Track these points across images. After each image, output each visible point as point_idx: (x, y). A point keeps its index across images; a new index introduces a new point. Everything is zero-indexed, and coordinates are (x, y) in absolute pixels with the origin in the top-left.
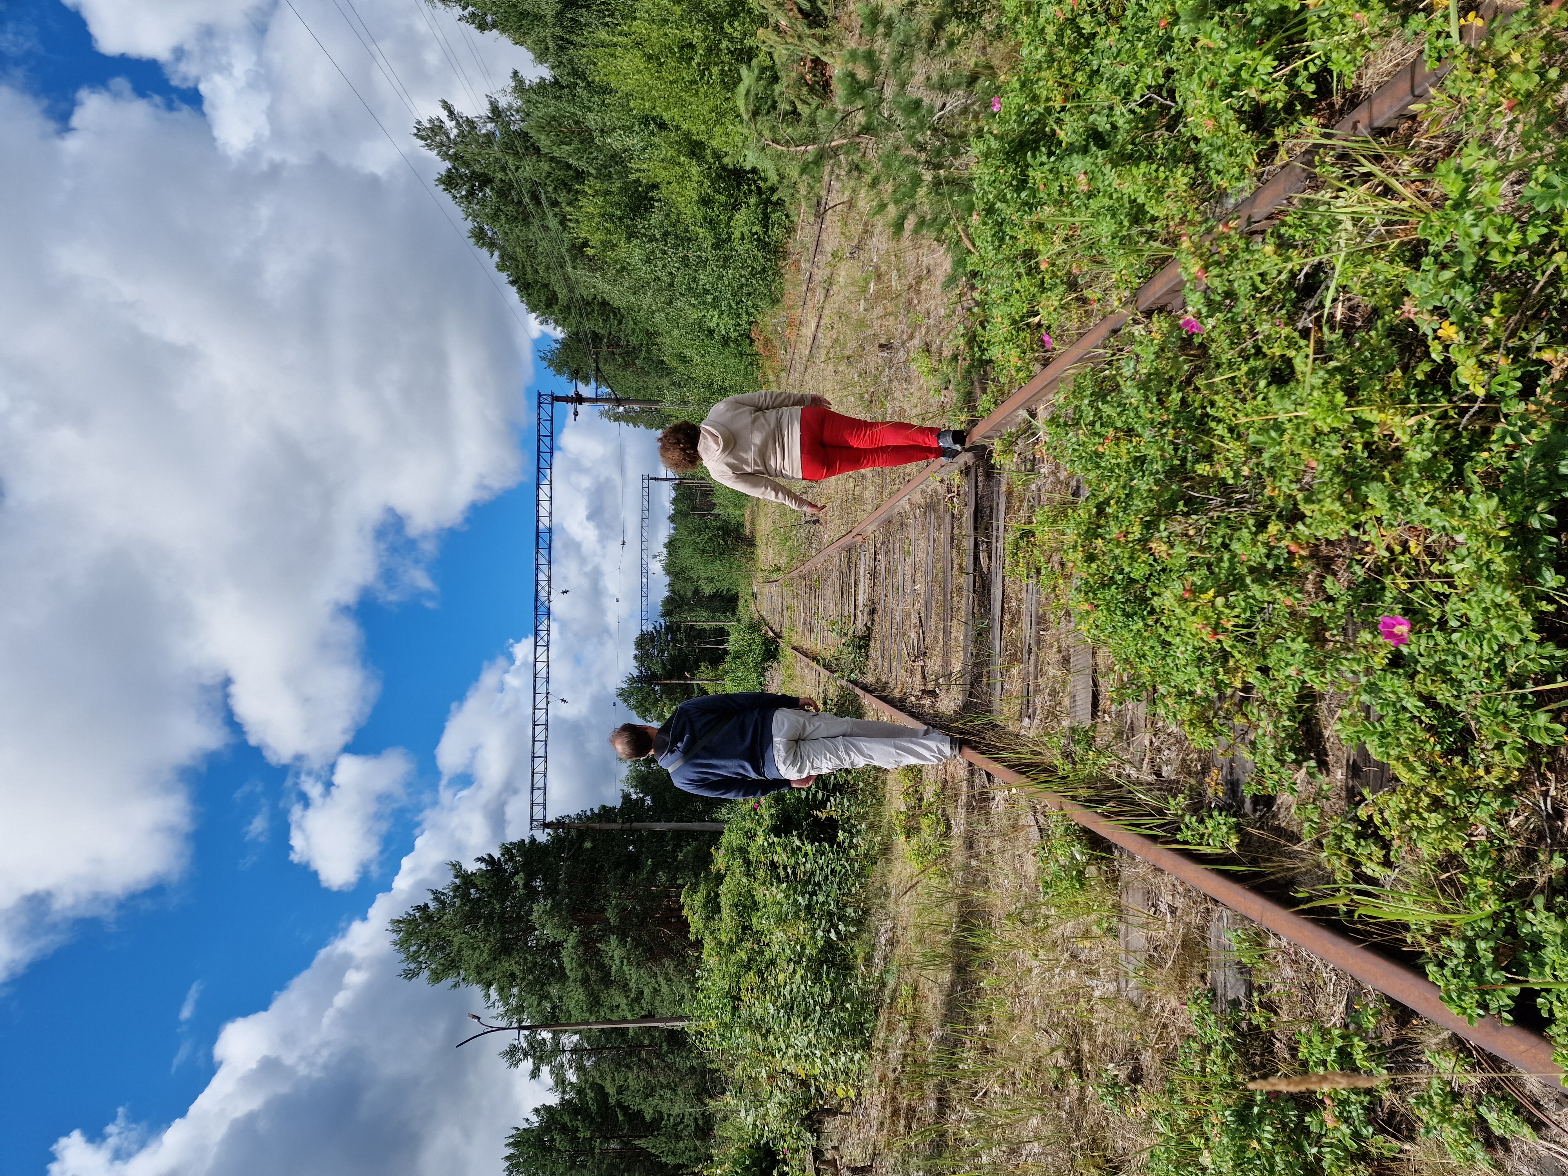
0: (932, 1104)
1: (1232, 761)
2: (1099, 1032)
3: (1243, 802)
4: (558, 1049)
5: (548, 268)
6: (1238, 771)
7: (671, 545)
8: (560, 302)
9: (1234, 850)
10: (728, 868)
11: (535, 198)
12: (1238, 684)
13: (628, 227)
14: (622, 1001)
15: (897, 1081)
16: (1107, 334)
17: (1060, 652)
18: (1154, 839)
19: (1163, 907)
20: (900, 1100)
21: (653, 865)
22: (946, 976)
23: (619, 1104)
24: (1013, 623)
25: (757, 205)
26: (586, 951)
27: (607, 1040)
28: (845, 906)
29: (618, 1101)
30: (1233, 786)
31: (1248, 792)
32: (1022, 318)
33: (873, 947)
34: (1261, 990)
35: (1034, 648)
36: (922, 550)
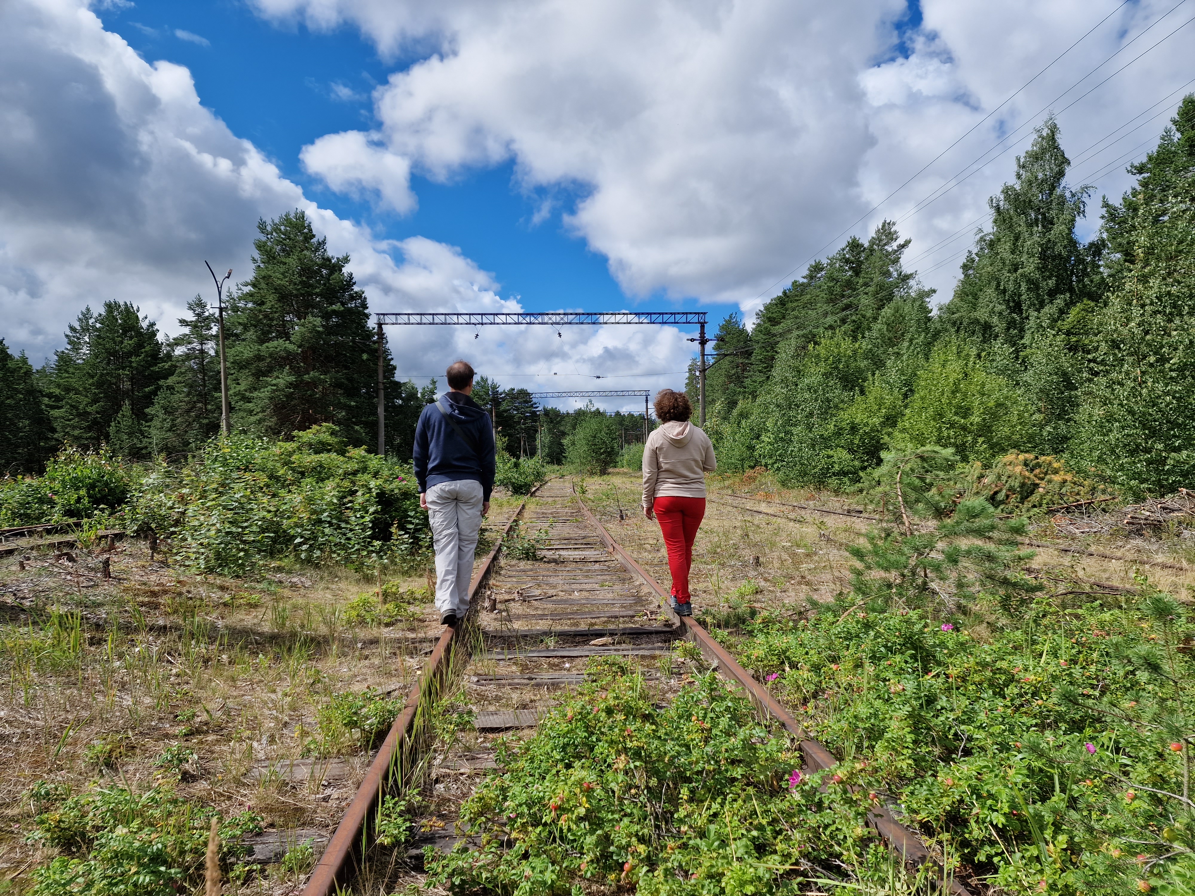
0: (161, 622)
1: (451, 837)
2: (223, 748)
3: (418, 848)
4: (203, 340)
5: (796, 317)
6: (442, 842)
7: (598, 413)
8: (772, 328)
9: (378, 841)
10: (350, 458)
11: (847, 307)
12: (514, 835)
13: (831, 374)
14: (242, 387)
15: (180, 594)
16: (781, 720)
17: (531, 701)
18: (386, 778)
19: (328, 791)
20: (165, 597)
21: (350, 406)
22: (267, 628)
23: (159, 388)
24: (551, 666)
25: (854, 466)
26: (283, 358)
27: (211, 377)
28: (321, 550)
29: (162, 386)
30: (430, 839)
31: (426, 850)
32: (788, 658)
33: (289, 572)
34: (263, 871)
35: (533, 682)
36: (605, 595)
